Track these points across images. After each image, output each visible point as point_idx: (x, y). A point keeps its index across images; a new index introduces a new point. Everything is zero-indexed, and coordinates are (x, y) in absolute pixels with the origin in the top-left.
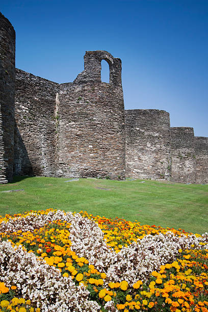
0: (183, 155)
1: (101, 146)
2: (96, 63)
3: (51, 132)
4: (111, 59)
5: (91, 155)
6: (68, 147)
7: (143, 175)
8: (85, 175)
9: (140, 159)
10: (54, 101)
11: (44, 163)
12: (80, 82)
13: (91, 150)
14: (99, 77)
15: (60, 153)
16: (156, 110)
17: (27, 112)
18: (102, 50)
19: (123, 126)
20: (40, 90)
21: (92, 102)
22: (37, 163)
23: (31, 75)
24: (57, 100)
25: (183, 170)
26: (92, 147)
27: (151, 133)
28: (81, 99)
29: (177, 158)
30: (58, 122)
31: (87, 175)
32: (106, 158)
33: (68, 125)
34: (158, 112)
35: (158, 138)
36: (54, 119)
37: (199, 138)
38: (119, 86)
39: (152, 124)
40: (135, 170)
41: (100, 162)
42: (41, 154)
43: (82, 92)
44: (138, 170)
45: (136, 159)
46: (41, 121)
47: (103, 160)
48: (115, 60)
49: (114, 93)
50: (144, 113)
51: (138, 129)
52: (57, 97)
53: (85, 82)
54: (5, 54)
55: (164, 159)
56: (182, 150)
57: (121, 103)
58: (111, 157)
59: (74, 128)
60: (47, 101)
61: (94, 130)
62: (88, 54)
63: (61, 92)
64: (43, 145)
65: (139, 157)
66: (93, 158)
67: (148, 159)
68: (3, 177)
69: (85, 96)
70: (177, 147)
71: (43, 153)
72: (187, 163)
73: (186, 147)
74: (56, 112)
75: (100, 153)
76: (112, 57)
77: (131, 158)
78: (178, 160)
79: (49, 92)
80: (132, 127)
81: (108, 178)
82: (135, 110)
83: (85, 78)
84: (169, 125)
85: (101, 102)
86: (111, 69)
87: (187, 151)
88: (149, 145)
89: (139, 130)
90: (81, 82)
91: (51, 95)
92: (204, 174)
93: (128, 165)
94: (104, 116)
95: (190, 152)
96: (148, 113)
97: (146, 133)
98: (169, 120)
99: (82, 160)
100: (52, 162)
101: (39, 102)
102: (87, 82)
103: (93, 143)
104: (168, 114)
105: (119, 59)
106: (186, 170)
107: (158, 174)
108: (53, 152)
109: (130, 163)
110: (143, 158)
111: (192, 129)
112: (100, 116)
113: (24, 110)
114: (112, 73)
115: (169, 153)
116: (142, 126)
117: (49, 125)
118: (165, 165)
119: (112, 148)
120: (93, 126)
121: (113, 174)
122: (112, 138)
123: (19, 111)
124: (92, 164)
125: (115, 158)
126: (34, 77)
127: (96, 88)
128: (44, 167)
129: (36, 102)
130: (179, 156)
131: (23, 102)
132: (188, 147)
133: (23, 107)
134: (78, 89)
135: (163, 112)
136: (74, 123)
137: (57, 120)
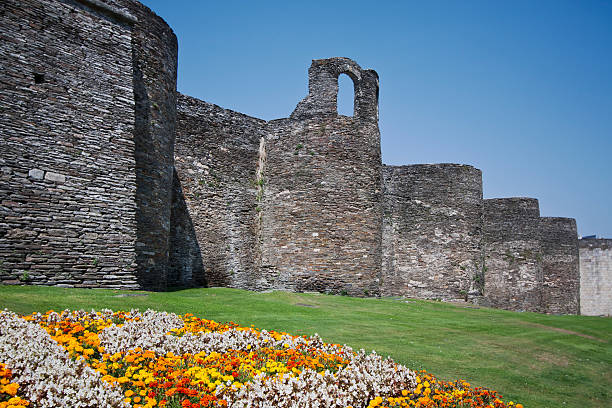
0: (516, 254)
1: (333, 233)
2: (329, 81)
3: (249, 209)
4: (356, 72)
5: (315, 250)
6: (277, 236)
7: (426, 292)
8: (303, 286)
9: (421, 261)
10: (256, 153)
11: (234, 264)
12: (300, 116)
13: (316, 241)
14: (334, 106)
15: (264, 248)
16: (454, 165)
17: (207, 173)
18: (340, 56)
19: (376, 196)
20: (231, 133)
21: (320, 152)
22: (222, 265)
23: (216, 106)
24: (262, 151)
25: (514, 284)
26: (317, 234)
27: (443, 210)
28: (301, 147)
29: (504, 259)
30: (263, 191)
31: (308, 287)
32: (341, 257)
33: (278, 195)
34: (457, 169)
35: (457, 218)
36: (254, 185)
37: (555, 220)
38: (370, 120)
39: (444, 192)
40: (411, 281)
41: (330, 264)
42: (228, 249)
43: (303, 134)
44: (417, 283)
45: (413, 262)
46: (232, 189)
47: (337, 260)
48: (365, 74)
49: (360, 136)
50: (432, 171)
51: (419, 202)
52: (261, 144)
53: (310, 117)
54: (155, 76)
55: (467, 261)
56: (513, 244)
57: (373, 152)
58: (352, 254)
59: (288, 200)
60: (243, 153)
61: (322, 204)
62: (316, 65)
63: (270, 136)
64: (233, 233)
65: (420, 256)
66: (318, 256)
67: (436, 261)
68: (132, 279)
69: (309, 142)
70: (505, 238)
71: (232, 246)
72: (523, 269)
73: (522, 237)
74: (259, 172)
75: (331, 246)
76: (359, 68)
77: (405, 259)
78: (506, 264)
79: (248, 136)
80: (409, 199)
81: (344, 294)
82: (414, 166)
83: (310, 108)
84: (480, 193)
85: (336, 153)
86: (357, 90)
87: (524, 245)
88: (438, 233)
89: (420, 205)
90: (303, 117)
91: (252, 142)
92: (566, 295)
93: (400, 272)
94: (340, 177)
95: (529, 247)
96: (437, 171)
97: (434, 210)
98: (481, 185)
99: (300, 261)
100: (248, 263)
101: (228, 155)
102: (312, 116)
103: (319, 227)
104: (479, 173)
105: (373, 72)
106: (520, 284)
107: (456, 291)
108: (252, 244)
109: (404, 269)
110: (427, 258)
111: (535, 202)
112: (333, 178)
113: (201, 171)
114: (358, 98)
115: (479, 248)
116: (426, 196)
117: (245, 197)
118: (470, 273)
119: (355, 237)
120: (320, 197)
121: (355, 285)
122: (354, 219)
123: (191, 171)
124: (318, 267)
125: (360, 255)
126: (221, 110)
127: (328, 127)
128: (233, 274)
129: (223, 155)
130: (509, 257)
131: (200, 156)
132: (525, 238)
133: (199, 165)
134: (298, 129)
135: (467, 168)
136: (288, 192)
137: (259, 187)
